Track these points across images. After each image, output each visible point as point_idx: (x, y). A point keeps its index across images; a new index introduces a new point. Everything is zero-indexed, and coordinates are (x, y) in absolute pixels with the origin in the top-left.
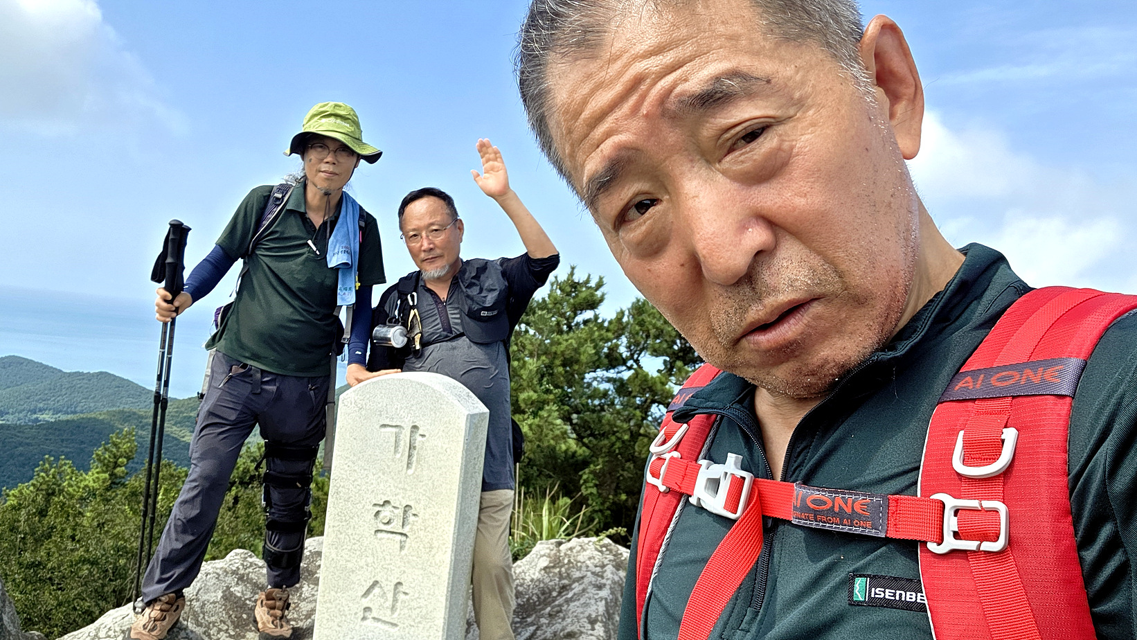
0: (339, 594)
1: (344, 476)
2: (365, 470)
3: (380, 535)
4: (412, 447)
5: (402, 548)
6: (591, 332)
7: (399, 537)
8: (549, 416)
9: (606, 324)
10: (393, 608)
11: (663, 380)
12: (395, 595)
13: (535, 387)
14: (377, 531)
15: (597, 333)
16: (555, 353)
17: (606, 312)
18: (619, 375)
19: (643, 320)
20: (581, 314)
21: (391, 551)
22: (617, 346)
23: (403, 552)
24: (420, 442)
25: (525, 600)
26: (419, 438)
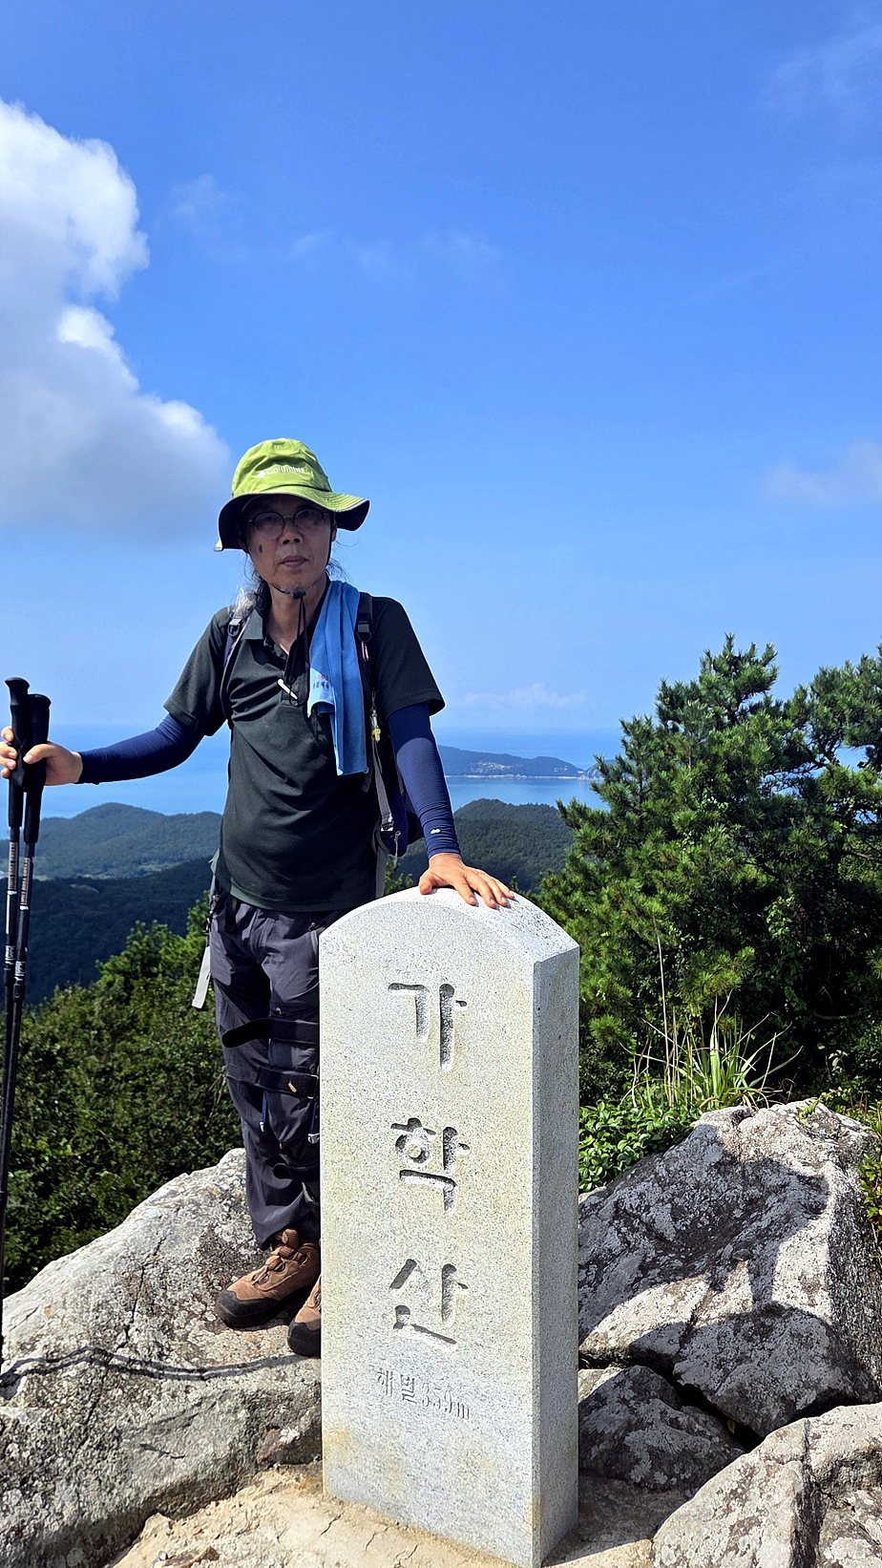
0: (353, 1281)
1: (341, 1075)
2: (373, 1063)
3: (409, 1180)
4: (445, 1023)
5: (447, 1204)
6: (763, 723)
7: (440, 1185)
8: (715, 841)
9: (782, 708)
10: (444, 1310)
11: (870, 777)
12: (444, 1286)
13: (693, 803)
14: (404, 1173)
15: (770, 723)
16: (716, 755)
17: (781, 692)
18: (806, 774)
19: (833, 698)
20: (746, 698)
21: (429, 1209)
22: (800, 737)
23: (452, 1211)
24: (457, 1013)
25: (688, 1222)
26: (457, 1008)
